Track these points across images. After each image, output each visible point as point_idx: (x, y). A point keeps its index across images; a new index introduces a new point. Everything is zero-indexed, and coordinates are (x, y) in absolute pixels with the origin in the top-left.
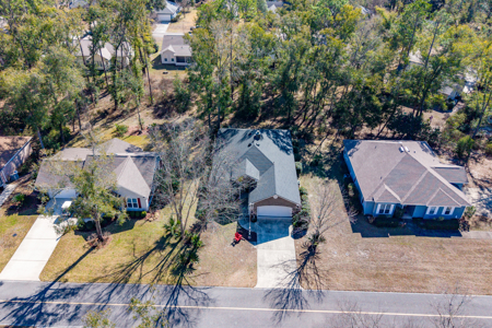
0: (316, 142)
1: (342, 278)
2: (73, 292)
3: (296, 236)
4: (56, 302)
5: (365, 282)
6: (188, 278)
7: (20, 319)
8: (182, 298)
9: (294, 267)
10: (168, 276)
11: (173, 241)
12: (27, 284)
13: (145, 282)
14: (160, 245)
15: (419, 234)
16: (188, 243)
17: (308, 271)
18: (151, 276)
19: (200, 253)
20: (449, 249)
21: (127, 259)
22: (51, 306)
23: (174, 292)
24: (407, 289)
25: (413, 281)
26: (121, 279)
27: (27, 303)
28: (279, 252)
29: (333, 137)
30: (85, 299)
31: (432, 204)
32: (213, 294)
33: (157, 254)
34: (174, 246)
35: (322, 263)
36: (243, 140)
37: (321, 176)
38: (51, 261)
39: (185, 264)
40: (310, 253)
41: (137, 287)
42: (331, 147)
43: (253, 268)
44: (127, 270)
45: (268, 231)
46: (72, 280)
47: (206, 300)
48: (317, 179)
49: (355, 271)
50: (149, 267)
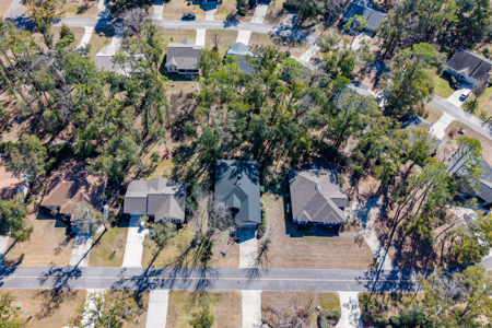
0: (274, 163)
1: (277, 262)
2: (159, 272)
3: (258, 237)
4: (153, 278)
5: (288, 264)
6: (209, 263)
7: (140, 286)
8: (207, 274)
9: (257, 255)
10: (199, 263)
11: (199, 242)
12: (137, 269)
13: (189, 266)
14: (193, 244)
15: (318, 235)
16: (206, 243)
17: (263, 258)
18: (191, 263)
19: (213, 250)
20: (330, 244)
21: (179, 254)
22: (151, 279)
23: (204, 270)
24: (306, 266)
25: (309, 262)
26: (179, 265)
27: (140, 279)
28: (250, 247)
29: (284, 158)
30: (165, 276)
31: (325, 220)
32: (220, 271)
33: (192, 251)
34: (200, 245)
35: (269, 253)
36: (231, 177)
37: (275, 193)
38: (144, 256)
39: (206, 256)
40: (264, 249)
41: (186, 269)
42: (283, 168)
43: (238, 257)
44: (180, 260)
45: (245, 235)
46: (157, 265)
47: (217, 274)
48: (272, 196)
49: (284, 257)
50: (190, 257)
